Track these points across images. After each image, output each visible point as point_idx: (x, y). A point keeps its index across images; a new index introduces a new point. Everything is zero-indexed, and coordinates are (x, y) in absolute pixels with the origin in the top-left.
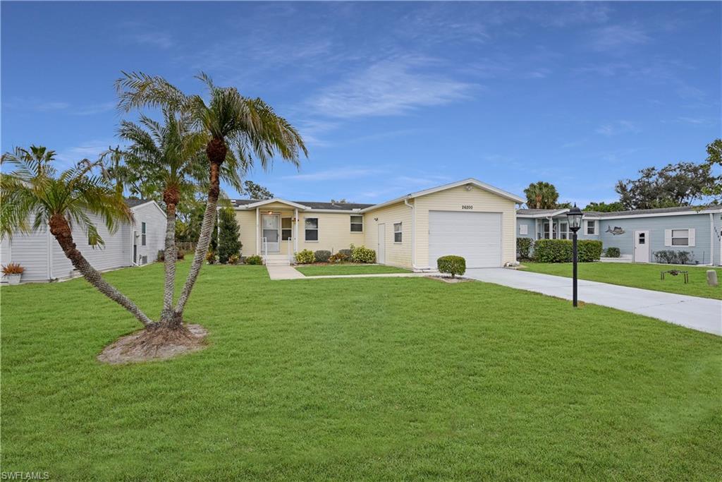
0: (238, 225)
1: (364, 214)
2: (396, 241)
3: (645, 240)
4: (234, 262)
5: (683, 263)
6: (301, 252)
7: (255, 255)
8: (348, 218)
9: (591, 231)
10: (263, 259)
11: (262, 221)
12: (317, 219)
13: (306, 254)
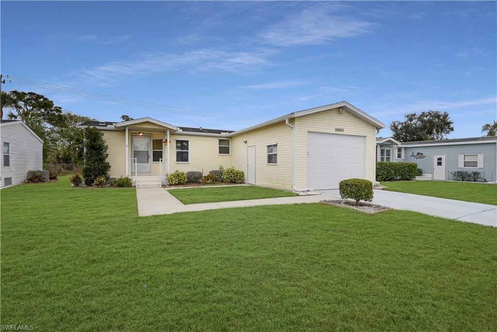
0: (106, 144)
1: (231, 137)
2: (268, 163)
3: (442, 163)
4: (100, 184)
5: (475, 181)
6: (173, 173)
7: (124, 177)
8: (216, 141)
9: (399, 156)
10: (133, 181)
11: (132, 142)
12: (188, 141)
13: (178, 175)
